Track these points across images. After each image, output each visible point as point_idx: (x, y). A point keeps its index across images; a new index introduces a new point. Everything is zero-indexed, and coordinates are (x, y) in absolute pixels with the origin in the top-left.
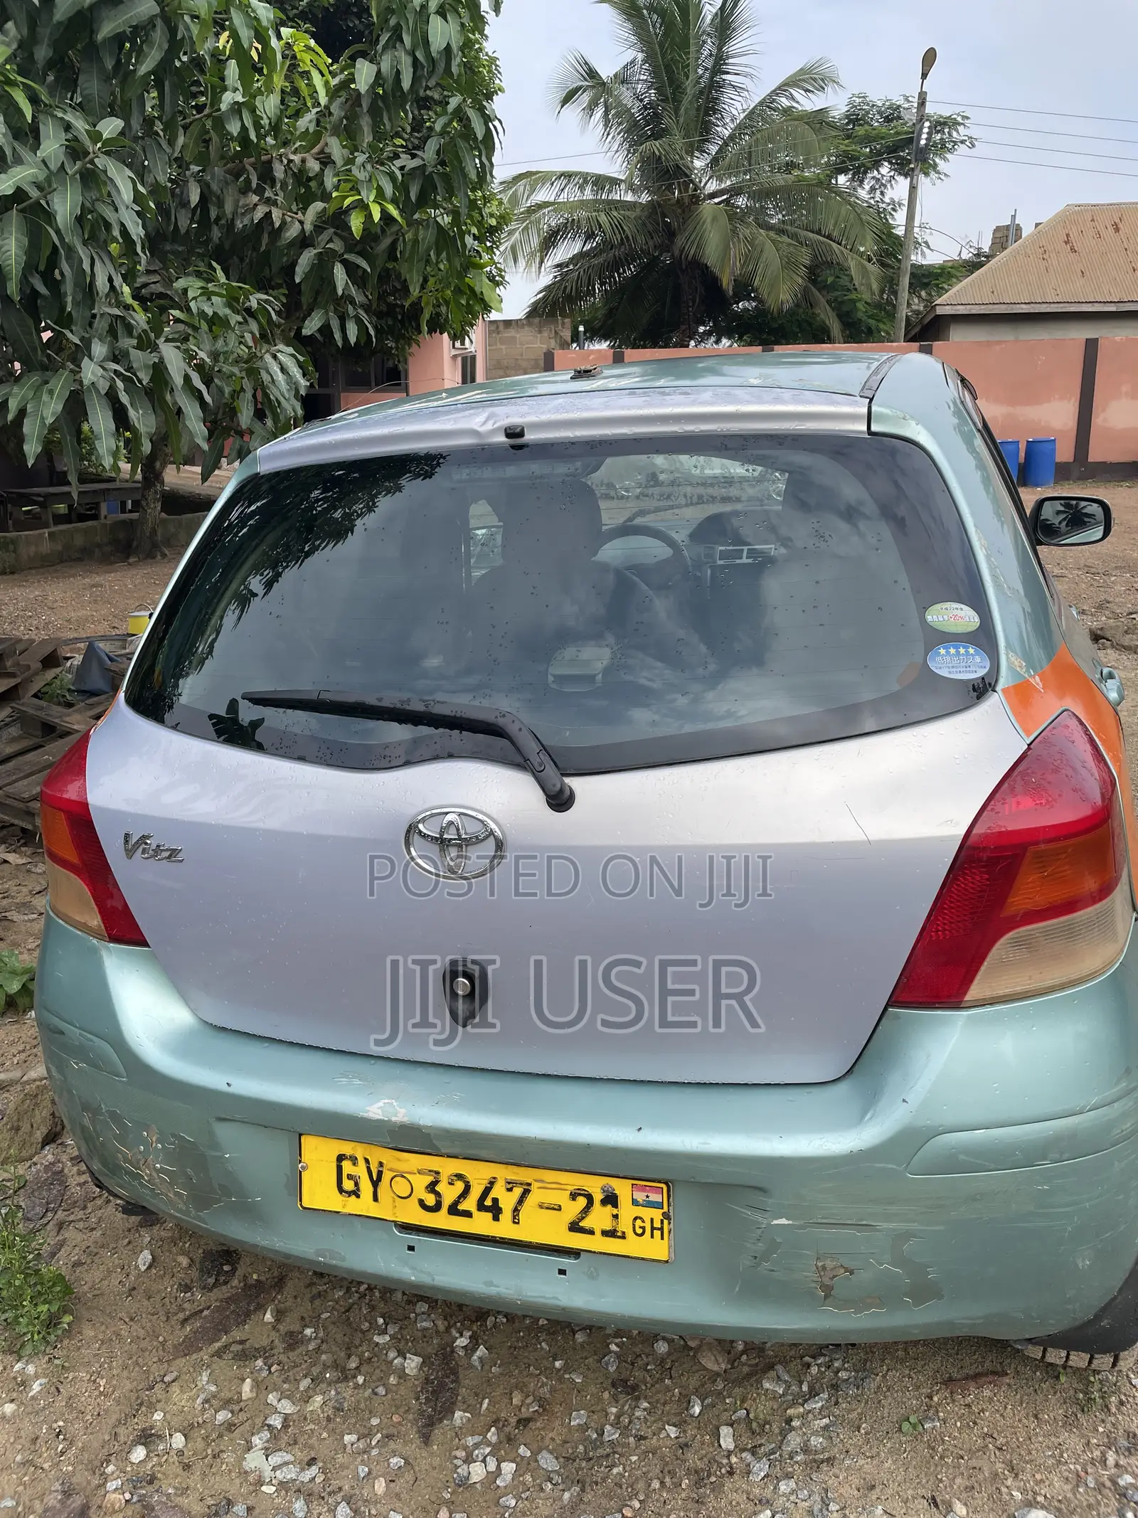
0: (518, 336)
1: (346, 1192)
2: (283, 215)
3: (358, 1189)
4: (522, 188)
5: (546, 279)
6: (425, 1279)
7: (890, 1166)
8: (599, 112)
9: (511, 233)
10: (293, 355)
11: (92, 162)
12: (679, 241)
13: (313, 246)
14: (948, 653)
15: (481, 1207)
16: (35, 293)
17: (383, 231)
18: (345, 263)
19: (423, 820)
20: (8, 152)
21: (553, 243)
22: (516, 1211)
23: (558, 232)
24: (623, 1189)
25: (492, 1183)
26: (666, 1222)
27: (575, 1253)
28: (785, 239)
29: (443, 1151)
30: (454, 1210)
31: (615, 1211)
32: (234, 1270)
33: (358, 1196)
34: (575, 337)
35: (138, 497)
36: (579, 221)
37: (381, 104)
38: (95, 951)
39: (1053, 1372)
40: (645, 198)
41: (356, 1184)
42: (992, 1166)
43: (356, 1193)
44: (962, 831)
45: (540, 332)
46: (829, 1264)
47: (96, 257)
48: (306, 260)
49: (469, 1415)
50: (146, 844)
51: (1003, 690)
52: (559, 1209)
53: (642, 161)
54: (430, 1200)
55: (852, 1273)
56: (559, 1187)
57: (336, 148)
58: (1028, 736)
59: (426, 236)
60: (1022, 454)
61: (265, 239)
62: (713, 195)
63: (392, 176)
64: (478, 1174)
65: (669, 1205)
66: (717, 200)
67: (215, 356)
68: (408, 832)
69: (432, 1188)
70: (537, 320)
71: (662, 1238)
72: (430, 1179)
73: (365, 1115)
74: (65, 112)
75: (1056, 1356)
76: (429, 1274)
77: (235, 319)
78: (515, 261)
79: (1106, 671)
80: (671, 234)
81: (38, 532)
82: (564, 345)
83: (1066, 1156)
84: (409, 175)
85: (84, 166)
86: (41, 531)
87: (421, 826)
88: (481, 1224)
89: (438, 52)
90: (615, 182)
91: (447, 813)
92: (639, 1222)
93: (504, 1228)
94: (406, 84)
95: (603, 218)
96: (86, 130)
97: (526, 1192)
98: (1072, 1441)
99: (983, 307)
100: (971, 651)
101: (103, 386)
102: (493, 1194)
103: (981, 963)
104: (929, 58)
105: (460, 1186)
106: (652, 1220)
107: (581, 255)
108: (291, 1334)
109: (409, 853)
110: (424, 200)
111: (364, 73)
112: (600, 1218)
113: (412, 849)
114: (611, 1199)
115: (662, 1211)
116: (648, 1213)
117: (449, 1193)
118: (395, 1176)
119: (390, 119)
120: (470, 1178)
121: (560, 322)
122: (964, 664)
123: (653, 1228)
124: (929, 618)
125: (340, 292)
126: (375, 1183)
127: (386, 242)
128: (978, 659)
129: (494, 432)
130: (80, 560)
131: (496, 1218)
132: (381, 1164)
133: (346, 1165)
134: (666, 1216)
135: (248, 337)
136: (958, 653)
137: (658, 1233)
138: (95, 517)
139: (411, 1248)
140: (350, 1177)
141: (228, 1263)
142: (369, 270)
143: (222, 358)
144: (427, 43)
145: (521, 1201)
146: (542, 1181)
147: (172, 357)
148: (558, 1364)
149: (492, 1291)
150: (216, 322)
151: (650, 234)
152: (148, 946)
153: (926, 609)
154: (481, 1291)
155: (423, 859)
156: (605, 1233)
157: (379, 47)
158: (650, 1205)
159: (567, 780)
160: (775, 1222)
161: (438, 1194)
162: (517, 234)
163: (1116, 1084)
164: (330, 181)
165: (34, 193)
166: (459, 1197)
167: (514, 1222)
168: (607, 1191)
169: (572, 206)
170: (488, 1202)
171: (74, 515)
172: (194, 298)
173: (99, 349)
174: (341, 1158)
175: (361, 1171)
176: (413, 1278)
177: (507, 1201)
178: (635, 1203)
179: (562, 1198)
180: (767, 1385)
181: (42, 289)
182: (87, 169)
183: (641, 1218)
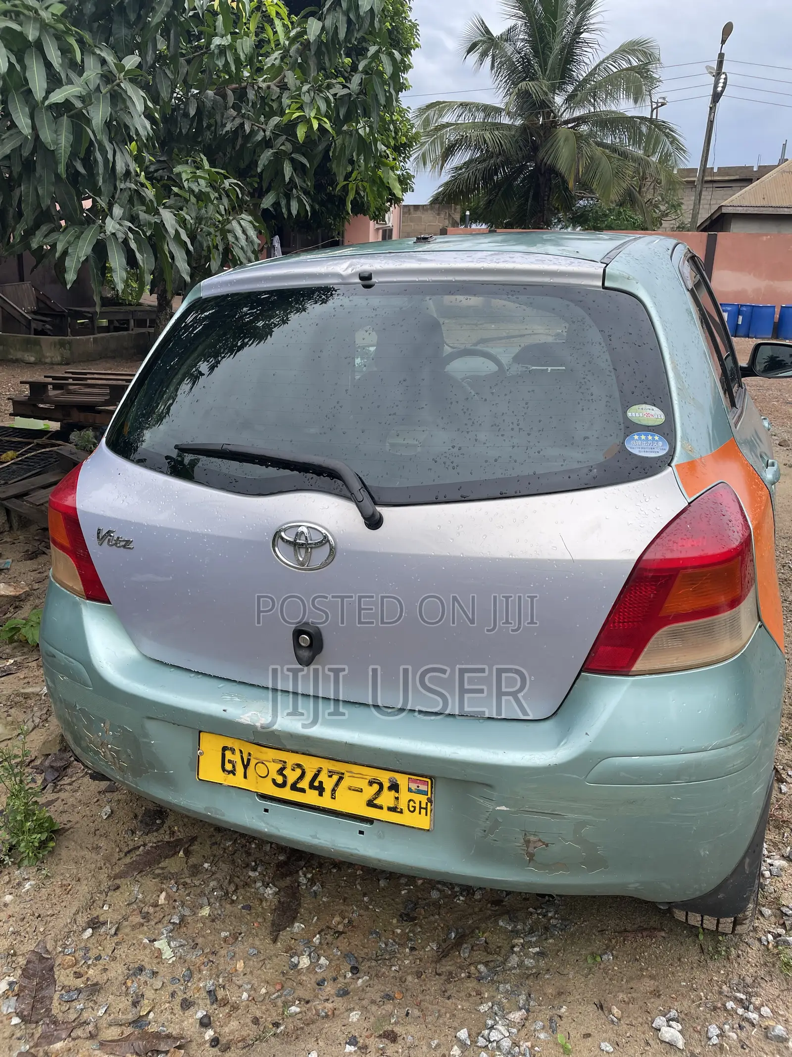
0: (423, 216)
1: (227, 771)
2: (252, 125)
3: (235, 770)
4: (432, 113)
5: (446, 177)
6: (274, 831)
7: (575, 776)
8: (488, 61)
9: (423, 144)
10: (251, 222)
11: (119, 85)
12: (541, 154)
13: (271, 147)
14: (640, 439)
15: (311, 786)
16: (77, 173)
17: (320, 139)
18: (293, 161)
19: (285, 530)
20: (63, 76)
21: (452, 152)
22: (334, 791)
23: (455, 145)
24: (402, 780)
25: (319, 771)
26: (429, 804)
27: (370, 821)
28: (616, 155)
29: (288, 747)
30: (294, 787)
31: (397, 795)
32: (163, 823)
33: (234, 774)
34: (463, 220)
35: (154, 317)
36: (471, 137)
37: (324, 49)
38: (76, 605)
39: (693, 931)
40: (519, 122)
41: (234, 766)
42: (643, 781)
43: (233, 772)
44: (636, 557)
45: (439, 214)
46: (532, 838)
47: (117, 149)
48: (266, 156)
49: (303, 926)
50: (111, 536)
51: (676, 466)
52: (361, 791)
53: (518, 95)
54: (280, 780)
55: (547, 845)
56: (362, 777)
57: (291, 78)
58: (690, 497)
59: (350, 143)
60: (777, 316)
61: (240, 141)
62: (567, 122)
63: (327, 100)
64: (311, 765)
65: (431, 793)
66: (570, 125)
67: (199, 219)
68: (275, 536)
69: (281, 772)
70: (437, 206)
71: (426, 815)
72: (280, 766)
73: (240, 720)
74: (101, 50)
75: (694, 919)
76: (277, 828)
77: (213, 195)
78: (425, 164)
79: (770, 461)
80: (535, 148)
81: (86, 337)
82: (455, 224)
83: (694, 778)
84: (339, 100)
85: (112, 89)
86: (88, 337)
87: (283, 534)
88: (311, 798)
89: (364, 12)
90: (498, 111)
91: (300, 526)
92: (412, 803)
93: (325, 802)
94: (342, 35)
95: (487, 136)
96: (114, 63)
97: (341, 779)
98: (701, 976)
99: (756, 209)
100: (656, 438)
101: (120, 236)
102: (319, 779)
103: (644, 646)
104: (728, 30)
105: (298, 772)
106: (420, 802)
107: (471, 161)
108: (194, 866)
109: (274, 551)
110: (350, 117)
111: (314, 27)
112: (387, 798)
113: (276, 549)
114: (394, 787)
115: (427, 797)
116: (418, 798)
117: (292, 776)
118: (258, 763)
119: (330, 60)
120: (305, 766)
121: (453, 208)
122: (650, 447)
123: (421, 808)
124: (629, 414)
125: (287, 179)
126: (246, 767)
127: (321, 147)
128: (660, 443)
129: (352, 275)
130: (113, 358)
131: (321, 794)
132: (250, 754)
133: (228, 753)
134: (429, 800)
135: (222, 208)
136: (647, 439)
137: (423, 811)
138: (127, 329)
139: (266, 810)
140: (230, 761)
141: (160, 818)
142: (308, 165)
143: (203, 222)
144: (357, 7)
145: (337, 784)
146: (351, 772)
147: (168, 218)
148: (366, 899)
149: (315, 841)
150: (201, 197)
151: (521, 149)
152: (110, 603)
153: (628, 407)
154: (308, 841)
155: (283, 555)
156: (390, 809)
157: (325, 9)
158: (419, 792)
159: (379, 509)
160: (498, 808)
161: (284, 776)
162: (427, 145)
163: (731, 734)
164: (286, 101)
165: (78, 104)
166: (298, 779)
167: (332, 798)
168: (393, 781)
169: (467, 127)
170: (316, 784)
171: (112, 327)
172: (188, 180)
173: (117, 211)
174: (225, 749)
175: (237, 758)
176: (266, 830)
177: (329, 784)
178: (410, 790)
179: (363, 784)
180: (501, 923)
181: (82, 170)
182: (115, 91)
183: (413, 801)
